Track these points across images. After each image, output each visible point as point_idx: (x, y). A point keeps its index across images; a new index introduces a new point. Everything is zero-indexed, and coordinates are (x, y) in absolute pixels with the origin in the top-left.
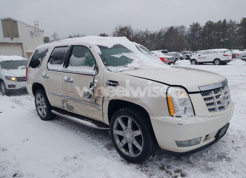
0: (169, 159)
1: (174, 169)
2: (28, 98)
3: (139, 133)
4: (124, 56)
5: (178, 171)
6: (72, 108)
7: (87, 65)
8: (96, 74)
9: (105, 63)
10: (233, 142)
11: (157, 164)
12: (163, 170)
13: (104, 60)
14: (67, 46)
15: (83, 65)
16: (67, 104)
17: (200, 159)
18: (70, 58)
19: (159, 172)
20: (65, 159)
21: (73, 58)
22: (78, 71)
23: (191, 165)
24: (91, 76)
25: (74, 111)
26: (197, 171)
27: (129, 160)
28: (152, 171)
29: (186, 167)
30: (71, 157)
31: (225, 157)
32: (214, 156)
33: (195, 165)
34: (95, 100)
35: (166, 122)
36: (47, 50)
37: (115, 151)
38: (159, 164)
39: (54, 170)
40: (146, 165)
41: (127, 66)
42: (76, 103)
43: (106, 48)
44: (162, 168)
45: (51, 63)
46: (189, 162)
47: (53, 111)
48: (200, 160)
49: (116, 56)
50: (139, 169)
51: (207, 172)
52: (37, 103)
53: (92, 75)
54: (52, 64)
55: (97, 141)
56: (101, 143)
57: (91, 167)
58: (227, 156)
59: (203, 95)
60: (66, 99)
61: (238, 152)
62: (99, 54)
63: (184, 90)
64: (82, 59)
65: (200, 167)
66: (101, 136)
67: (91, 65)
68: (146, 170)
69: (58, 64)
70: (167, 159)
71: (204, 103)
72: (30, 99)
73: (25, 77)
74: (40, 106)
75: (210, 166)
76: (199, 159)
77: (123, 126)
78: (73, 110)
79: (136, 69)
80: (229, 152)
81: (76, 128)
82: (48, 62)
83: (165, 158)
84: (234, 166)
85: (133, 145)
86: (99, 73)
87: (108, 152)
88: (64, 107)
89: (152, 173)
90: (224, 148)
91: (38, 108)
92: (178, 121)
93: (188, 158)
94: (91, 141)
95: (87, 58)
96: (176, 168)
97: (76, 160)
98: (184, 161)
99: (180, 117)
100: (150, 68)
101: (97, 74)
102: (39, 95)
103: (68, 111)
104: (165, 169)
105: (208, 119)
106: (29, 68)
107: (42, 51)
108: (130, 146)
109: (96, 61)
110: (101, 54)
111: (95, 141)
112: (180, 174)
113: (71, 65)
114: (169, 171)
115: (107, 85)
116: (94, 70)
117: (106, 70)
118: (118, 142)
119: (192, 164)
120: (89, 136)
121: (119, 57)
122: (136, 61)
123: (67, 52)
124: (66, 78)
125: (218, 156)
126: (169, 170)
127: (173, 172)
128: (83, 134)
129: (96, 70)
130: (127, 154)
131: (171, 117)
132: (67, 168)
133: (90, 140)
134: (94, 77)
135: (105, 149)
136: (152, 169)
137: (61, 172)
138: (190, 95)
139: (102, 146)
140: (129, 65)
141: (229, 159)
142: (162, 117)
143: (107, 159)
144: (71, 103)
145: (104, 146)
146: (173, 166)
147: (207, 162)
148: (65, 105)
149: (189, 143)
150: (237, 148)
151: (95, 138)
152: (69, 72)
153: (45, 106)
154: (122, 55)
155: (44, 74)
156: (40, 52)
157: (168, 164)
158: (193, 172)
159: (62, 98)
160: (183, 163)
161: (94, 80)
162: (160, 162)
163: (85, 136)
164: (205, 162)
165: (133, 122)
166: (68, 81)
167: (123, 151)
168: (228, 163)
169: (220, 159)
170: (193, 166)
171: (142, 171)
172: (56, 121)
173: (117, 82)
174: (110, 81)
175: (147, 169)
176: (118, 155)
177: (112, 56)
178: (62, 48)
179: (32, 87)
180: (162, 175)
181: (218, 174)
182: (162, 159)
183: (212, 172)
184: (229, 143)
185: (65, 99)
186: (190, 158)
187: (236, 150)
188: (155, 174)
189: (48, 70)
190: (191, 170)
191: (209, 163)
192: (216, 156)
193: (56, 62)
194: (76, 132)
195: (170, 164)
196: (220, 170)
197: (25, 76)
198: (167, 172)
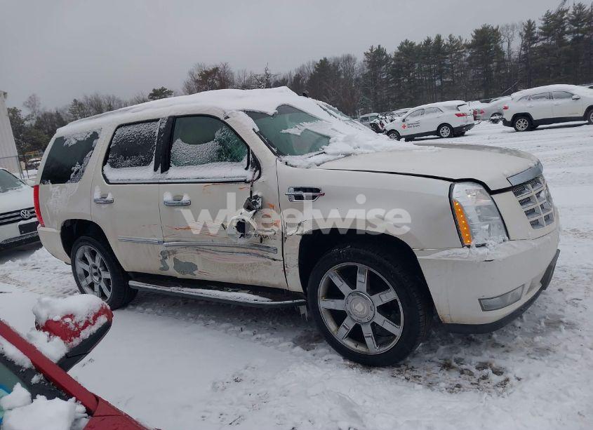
0: (452, 345)
1: (473, 363)
2: (25, 265)
3: (389, 296)
4: (307, 129)
5: (482, 366)
6: (193, 267)
7: (225, 160)
8: (255, 178)
9: (275, 151)
10: (560, 290)
11: (430, 361)
12: (451, 370)
13: (269, 144)
14: (157, 120)
15: (212, 160)
16: (175, 260)
17: (516, 334)
18: (170, 147)
19: (444, 374)
20: (215, 387)
21: (179, 147)
22: (201, 176)
23: (503, 349)
24: (243, 185)
25: (198, 275)
26: (522, 358)
27: (367, 362)
28: (428, 375)
29: (495, 355)
30: (228, 380)
31: (562, 322)
32: (540, 324)
33: (509, 347)
34: (261, 239)
35: (458, 261)
36: (95, 136)
37: (323, 350)
38: (435, 359)
39: (204, 414)
40: (410, 366)
41: (325, 151)
42: (204, 255)
43: (263, 115)
44: (447, 366)
45: (113, 165)
46: (495, 345)
47: (132, 283)
48: (516, 337)
49: (292, 131)
50: (399, 376)
51: (542, 358)
52: (79, 271)
53: (245, 181)
54: (118, 167)
55: (268, 334)
56: (282, 339)
57: (288, 391)
58: (564, 320)
59: (516, 194)
60: (173, 248)
61: (581, 309)
62: (254, 129)
63: (482, 188)
64: (210, 147)
65: (521, 350)
66: (270, 323)
67: (235, 159)
68: (415, 377)
69: (137, 165)
70: (448, 346)
71: (521, 210)
72: (34, 267)
73: (33, 208)
74: (89, 278)
75: (543, 345)
76: (513, 335)
77: (344, 288)
78: (195, 272)
79: (348, 155)
80: (563, 311)
81: (200, 316)
82: (104, 163)
83: (443, 345)
84: (588, 336)
85: (374, 326)
86: (262, 174)
87: (309, 354)
88: (166, 268)
89: (430, 380)
90: (550, 306)
91: (84, 283)
92: (482, 255)
93: (490, 337)
94: (255, 337)
95: (221, 143)
96: (476, 360)
97: (243, 385)
98: (484, 344)
99: (484, 245)
100: (377, 152)
101: (259, 177)
102: (83, 250)
103: (179, 276)
104: (453, 368)
105: (533, 243)
106: (42, 187)
107: (79, 139)
108: (367, 331)
109: (248, 147)
110: (257, 130)
111: (263, 336)
112: (489, 371)
113: (178, 164)
114: (466, 369)
115: (290, 200)
116: (246, 169)
117: (281, 165)
118: (331, 326)
119: (503, 346)
120: (244, 327)
121: (299, 134)
122: (340, 139)
123: (160, 133)
124: (168, 197)
125: (545, 323)
126: (464, 367)
127: (474, 370)
128: (225, 325)
129: (254, 169)
130: (360, 349)
131: (466, 250)
132: (231, 404)
133: (252, 336)
134: (252, 186)
135: (298, 349)
136: (426, 372)
137: (222, 417)
138: (493, 196)
139: (286, 344)
140: (328, 149)
141: (571, 326)
142: (446, 252)
143: (317, 368)
144: (185, 256)
145: (292, 344)
146: (468, 358)
147: (533, 338)
148: (170, 262)
149: (503, 300)
150: (577, 302)
151: (259, 330)
152: (174, 181)
153: (107, 275)
154: (303, 129)
155: (97, 195)
156: (74, 142)
157: (455, 356)
158: (515, 361)
159: (161, 248)
160: (486, 349)
161: (251, 193)
162: (434, 354)
163: (232, 329)
164: (526, 338)
165: (370, 274)
166: (178, 203)
167: (350, 344)
168: (574, 333)
169: (552, 327)
170: (507, 351)
171: (407, 379)
172: (140, 308)
173: (317, 190)
174: (297, 189)
175: (415, 374)
176: (337, 357)
177: (284, 131)
178: (142, 127)
179: (60, 231)
180: (455, 379)
181: (565, 357)
182: (438, 347)
183: (551, 356)
184: (555, 293)
185: (169, 249)
186: (495, 336)
187: (576, 305)
188: (437, 380)
189: (109, 183)
190: (508, 358)
191: (538, 339)
192: (543, 324)
193: (129, 161)
194: (206, 325)
195: (459, 356)
196: (566, 348)
197: (33, 205)
198: (462, 372)
